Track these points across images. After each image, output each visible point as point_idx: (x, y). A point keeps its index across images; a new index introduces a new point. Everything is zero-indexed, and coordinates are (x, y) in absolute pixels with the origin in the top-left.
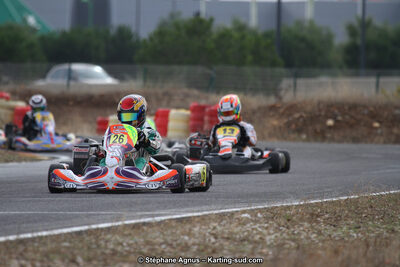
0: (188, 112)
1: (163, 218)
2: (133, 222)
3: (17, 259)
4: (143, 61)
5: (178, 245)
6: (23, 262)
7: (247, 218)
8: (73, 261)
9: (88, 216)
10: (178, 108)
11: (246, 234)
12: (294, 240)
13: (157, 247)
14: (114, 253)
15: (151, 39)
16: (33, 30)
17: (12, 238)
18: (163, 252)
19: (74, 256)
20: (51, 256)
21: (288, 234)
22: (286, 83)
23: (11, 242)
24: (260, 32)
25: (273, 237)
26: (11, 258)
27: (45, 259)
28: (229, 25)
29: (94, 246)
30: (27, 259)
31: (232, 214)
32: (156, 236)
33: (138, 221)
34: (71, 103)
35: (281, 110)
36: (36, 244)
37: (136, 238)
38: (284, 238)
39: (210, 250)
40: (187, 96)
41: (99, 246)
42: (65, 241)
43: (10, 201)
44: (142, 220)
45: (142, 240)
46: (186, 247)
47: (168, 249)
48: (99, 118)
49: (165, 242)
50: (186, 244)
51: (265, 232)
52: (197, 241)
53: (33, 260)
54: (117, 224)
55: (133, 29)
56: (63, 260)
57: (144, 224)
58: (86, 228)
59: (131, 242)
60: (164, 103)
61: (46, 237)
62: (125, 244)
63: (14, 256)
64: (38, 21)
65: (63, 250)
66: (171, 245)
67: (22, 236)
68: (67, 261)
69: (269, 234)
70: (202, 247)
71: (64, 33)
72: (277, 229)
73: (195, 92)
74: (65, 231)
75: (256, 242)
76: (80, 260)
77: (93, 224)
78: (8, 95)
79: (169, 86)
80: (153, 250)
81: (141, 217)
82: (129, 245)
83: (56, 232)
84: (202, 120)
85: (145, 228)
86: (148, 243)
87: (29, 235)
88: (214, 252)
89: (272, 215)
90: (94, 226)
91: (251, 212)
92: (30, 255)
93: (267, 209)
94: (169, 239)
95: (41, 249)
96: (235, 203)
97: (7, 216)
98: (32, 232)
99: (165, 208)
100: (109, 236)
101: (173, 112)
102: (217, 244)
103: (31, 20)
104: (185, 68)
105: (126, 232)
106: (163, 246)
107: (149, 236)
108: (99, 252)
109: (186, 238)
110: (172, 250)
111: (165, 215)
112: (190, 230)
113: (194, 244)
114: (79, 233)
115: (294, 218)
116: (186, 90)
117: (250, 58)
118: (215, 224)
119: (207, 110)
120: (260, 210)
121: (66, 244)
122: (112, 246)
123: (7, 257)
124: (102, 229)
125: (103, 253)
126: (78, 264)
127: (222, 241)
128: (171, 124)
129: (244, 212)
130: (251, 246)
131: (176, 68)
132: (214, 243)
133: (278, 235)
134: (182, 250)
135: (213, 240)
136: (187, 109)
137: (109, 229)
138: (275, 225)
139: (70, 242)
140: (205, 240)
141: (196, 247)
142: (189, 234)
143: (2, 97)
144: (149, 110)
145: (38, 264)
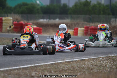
0: (84, 29)
1: (77, 60)
2: (68, 61)
3: (34, 71)
4: (70, 14)
5: (81, 67)
6: (36, 72)
7: (101, 59)
8: (51, 72)
9: (55, 59)
10: (81, 27)
11: (101, 64)
12: (115, 66)
13: (75, 68)
14: (63, 70)
15: (73, 7)
16: (38, 5)
17: (33, 65)
18: (77, 69)
20: (44, 71)
21: (113, 64)
22: (113, 20)
23: (33, 66)
24: (105, 5)
25: (109, 65)
26: (32, 71)
27: (42, 72)
28: (96, 3)
30: (37, 72)
31: (97, 58)
32: (75, 65)
33: (69, 60)
35: (111, 28)
36: (40, 67)
37: (69, 65)
38: (112, 65)
39: (90, 69)
40: (83, 24)
41: (58, 68)
44: (71, 60)
45: (71, 66)
46: (83, 68)
49: (77, 67)
50: (84, 67)
51: (107, 63)
52: (87, 66)
53: (39, 72)
54: (63, 61)
55: (68, 4)
56: (48, 72)
57: (71, 61)
58: (54, 62)
59: (67, 66)
60: (77, 26)
61: (43, 65)
62: (66, 67)
63: (33, 71)
64: (40, 2)
65: (48, 69)
66: (79, 67)
67: (36, 65)
68: (49, 72)
69: (108, 64)
70: (88, 68)
71: (47, 6)
72: (110, 63)
73: (86, 23)
74: (48, 63)
75: (104, 66)
76: (52, 72)
77: (56, 61)
78: (31, 24)
79: (78, 21)
80: (74, 69)
81: (70, 59)
82: (67, 67)
83: (46, 64)
84: (88, 31)
85: (71, 62)
86: (72, 67)
87: (38, 65)
88: (92, 69)
89: (109, 59)
90: (57, 62)
91: (103, 58)
92: (38, 70)
93: (107, 57)
94: (78, 66)
95: (41, 69)
96: (98, 55)
97: (31, 59)
98: (39, 64)
99: (77, 56)
100: (61, 65)
101: (79, 29)
102: (93, 67)
103: (38, 2)
104: (83, 16)
105: (66, 64)
106: (77, 68)
107: (73, 65)
108: (58, 69)
109: (84, 65)
111: (77, 59)
112: (85, 63)
113: (86, 67)
114: (52, 64)
115: (115, 60)
116: (83, 22)
117: (102, 12)
118: (92, 61)
119: (89, 28)
120: (105, 57)
121: (49, 67)
122: (62, 68)
123: (31, 71)
124: (59, 63)
125: (59, 70)
126: (52, 73)
127: (94, 66)
128: (79, 32)
129: (100, 58)
130: (102, 68)
131: (80, 16)
132: (91, 67)
133: (111, 64)
134: (82, 69)
135: (91, 66)
136: (83, 27)
137: (61, 63)
138: (110, 61)
139: (50, 66)
140: (89, 66)
141: (86, 68)
142: (84, 64)
143: (29, 24)
144: (72, 28)
145: (40, 73)
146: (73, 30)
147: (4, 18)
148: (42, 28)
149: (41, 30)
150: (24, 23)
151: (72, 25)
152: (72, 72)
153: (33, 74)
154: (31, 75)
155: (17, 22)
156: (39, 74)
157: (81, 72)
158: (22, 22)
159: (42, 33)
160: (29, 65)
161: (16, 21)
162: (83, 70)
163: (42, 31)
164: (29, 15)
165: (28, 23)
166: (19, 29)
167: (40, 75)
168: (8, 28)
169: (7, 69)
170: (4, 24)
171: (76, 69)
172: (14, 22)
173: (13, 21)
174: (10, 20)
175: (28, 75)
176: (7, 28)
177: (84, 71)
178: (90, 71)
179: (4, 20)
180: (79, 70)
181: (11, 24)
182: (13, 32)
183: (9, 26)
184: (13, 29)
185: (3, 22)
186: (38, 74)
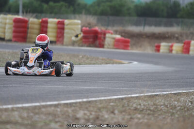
1: (168, 93)
2: (150, 94)
3: (83, 110)
4: (182, 17)
5: (170, 106)
6: (86, 112)
8: (113, 112)
13: (159, 107)
14: (136, 109)
15: (186, 7)
16: (133, 2)
17: (85, 100)
18: (161, 109)
19: (114, 110)
20: (102, 110)
23: (84, 102)
26: (80, 110)
27: (98, 111)
29: (126, 105)
30: (89, 111)
32: (160, 102)
33: (153, 94)
34: (144, 37)
37: (149, 102)
39: (186, 109)
41: (128, 106)
42: (113, 102)
43: (96, 82)
45: (152, 103)
47: (165, 108)
48: (156, 44)
49: (164, 105)
50: (175, 106)
52: (181, 105)
53: (92, 111)
54: (141, 95)
55: (181, 2)
56: (107, 112)
57: (156, 95)
59: (146, 104)
60: (190, 37)
61: (103, 100)
62: (142, 105)
65: (109, 107)
66: (167, 106)
68: (109, 112)
70: (183, 107)
71: (146, 3)
76: (116, 112)
77: (129, 94)
78: (112, 32)
80: (156, 108)
82: (144, 105)
83: (109, 98)
85: (157, 97)
86: (155, 104)
88: (188, 110)
90: (130, 96)
94: (166, 103)
95: (99, 106)
97: (90, 89)
99: (172, 88)
100: (136, 101)
101: (193, 42)
102: (191, 106)
105: (146, 99)
106: (162, 106)
107: (157, 101)
108: (128, 108)
109: (176, 103)
110: (166, 109)
111: (168, 91)
112: (179, 99)
121: (112, 104)
122: (135, 105)
123: (78, 109)
124: (133, 97)
125: (130, 109)
126: (115, 114)
128: (192, 48)
132: (189, 106)
134: (172, 109)
135: (190, 104)
137: (137, 97)
139: (115, 103)
140: (185, 104)
141: (180, 107)
142: (178, 101)
143: (109, 33)
144: (182, 41)
145: (93, 113)
146: (182, 45)
147: (66, 22)
148: (129, 40)
149: (128, 42)
150: (99, 30)
151: (181, 36)
152: (152, 113)
153: (80, 114)
154: (75, 116)
155: (88, 28)
156: (91, 114)
157: (167, 114)
158: (97, 28)
159: (130, 48)
160: (79, 99)
161: (86, 27)
162: (171, 111)
163: (129, 44)
164: (111, 18)
165: (107, 31)
166: (91, 40)
167: (91, 117)
168: (74, 38)
169: (37, 104)
170: (66, 31)
171: (159, 109)
172: (84, 28)
173: (82, 27)
174: (77, 24)
175: (71, 115)
176: (71, 37)
177: (173, 113)
178: (184, 112)
179: (67, 25)
180: (166, 111)
181: (79, 32)
182: (80, 45)
183: (75, 35)
184: (81, 39)
185: (66, 27)
186: (88, 114)
